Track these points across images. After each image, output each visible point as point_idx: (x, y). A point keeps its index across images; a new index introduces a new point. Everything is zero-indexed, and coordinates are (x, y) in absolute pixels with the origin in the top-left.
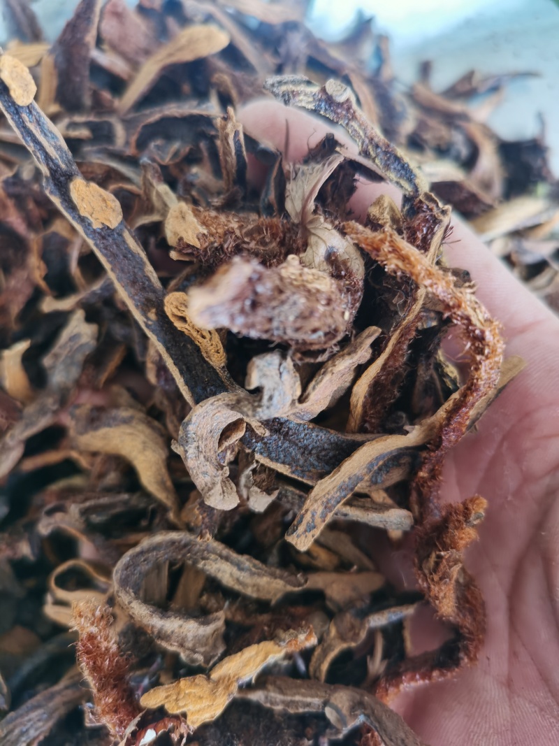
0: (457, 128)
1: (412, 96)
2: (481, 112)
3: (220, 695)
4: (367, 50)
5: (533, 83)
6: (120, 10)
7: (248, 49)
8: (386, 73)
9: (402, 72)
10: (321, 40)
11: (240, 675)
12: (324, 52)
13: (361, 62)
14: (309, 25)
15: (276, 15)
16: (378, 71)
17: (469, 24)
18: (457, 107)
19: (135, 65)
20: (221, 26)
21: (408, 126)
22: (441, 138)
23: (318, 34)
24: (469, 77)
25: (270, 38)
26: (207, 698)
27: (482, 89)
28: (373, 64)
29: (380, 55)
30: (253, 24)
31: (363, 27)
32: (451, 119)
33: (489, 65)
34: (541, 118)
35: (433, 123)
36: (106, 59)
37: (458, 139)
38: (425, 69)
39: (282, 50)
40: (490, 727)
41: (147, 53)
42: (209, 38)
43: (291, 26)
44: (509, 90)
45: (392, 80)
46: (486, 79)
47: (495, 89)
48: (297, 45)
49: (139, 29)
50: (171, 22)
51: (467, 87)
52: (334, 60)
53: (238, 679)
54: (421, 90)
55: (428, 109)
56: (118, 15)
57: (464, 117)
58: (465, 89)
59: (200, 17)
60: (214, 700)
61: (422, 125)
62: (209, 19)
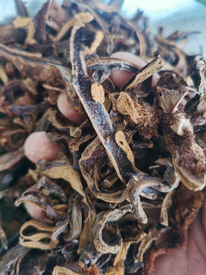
0: (171, 50)
1: (156, 39)
2: (180, 45)
3: (120, 269)
4: (141, 23)
5: (199, 36)
6: (56, 7)
7: (100, 21)
8: (147, 31)
9: (153, 31)
10: (125, 19)
11: (122, 259)
12: (126, 23)
13: (139, 27)
14: (121, 13)
15: (109, 10)
16: (144, 30)
17: (176, 14)
18: (172, 43)
19: (61, 26)
20: (91, 13)
21: (154, 49)
22: (166, 54)
23: (124, 17)
24: (176, 33)
25: (107, 17)
26: (116, 272)
27: (181, 37)
28: (143, 27)
29: (145, 24)
30: (101, 12)
31: (139, 15)
32: (169, 47)
33: (183, 29)
34: (201, 48)
35: (163, 49)
36: (51, 24)
37: (172, 54)
38: (161, 30)
39: (111, 22)
40: (179, 267)
41: (65, 22)
42: (87, 17)
43: (115, 14)
44: (190, 38)
45: (149, 33)
46: (182, 34)
47: (185, 37)
48: (117, 20)
49: (62, 13)
50: (74, 11)
51: (175, 36)
52: (129, 26)
53: (122, 261)
54: (159, 37)
55: (161, 44)
56: (55, 8)
57: (174, 47)
58: (175, 37)
59: (83, 10)
60: (119, 271)
61: (159, 49)
62: (87, 10)
